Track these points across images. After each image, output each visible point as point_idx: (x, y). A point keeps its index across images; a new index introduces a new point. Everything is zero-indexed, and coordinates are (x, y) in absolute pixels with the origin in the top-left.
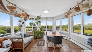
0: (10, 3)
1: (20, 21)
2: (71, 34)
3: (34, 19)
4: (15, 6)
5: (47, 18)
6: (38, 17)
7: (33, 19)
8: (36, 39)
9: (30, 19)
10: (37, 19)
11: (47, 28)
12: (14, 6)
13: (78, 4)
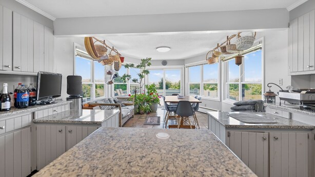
0: (98, 40)
1: (109, 73)
2: (223, 101)
3: (135, 66)
4: (103, 45)
5: (164, 63)
6: (144, 61)
7: (132, 66)
8: (139, 113)
9: (127, 66)
10: (141, 66)
11: (167, 87)
12: (101, 44)
13: (228, 38)
